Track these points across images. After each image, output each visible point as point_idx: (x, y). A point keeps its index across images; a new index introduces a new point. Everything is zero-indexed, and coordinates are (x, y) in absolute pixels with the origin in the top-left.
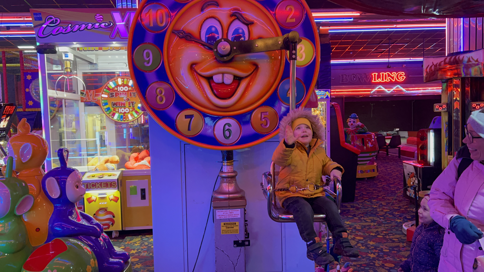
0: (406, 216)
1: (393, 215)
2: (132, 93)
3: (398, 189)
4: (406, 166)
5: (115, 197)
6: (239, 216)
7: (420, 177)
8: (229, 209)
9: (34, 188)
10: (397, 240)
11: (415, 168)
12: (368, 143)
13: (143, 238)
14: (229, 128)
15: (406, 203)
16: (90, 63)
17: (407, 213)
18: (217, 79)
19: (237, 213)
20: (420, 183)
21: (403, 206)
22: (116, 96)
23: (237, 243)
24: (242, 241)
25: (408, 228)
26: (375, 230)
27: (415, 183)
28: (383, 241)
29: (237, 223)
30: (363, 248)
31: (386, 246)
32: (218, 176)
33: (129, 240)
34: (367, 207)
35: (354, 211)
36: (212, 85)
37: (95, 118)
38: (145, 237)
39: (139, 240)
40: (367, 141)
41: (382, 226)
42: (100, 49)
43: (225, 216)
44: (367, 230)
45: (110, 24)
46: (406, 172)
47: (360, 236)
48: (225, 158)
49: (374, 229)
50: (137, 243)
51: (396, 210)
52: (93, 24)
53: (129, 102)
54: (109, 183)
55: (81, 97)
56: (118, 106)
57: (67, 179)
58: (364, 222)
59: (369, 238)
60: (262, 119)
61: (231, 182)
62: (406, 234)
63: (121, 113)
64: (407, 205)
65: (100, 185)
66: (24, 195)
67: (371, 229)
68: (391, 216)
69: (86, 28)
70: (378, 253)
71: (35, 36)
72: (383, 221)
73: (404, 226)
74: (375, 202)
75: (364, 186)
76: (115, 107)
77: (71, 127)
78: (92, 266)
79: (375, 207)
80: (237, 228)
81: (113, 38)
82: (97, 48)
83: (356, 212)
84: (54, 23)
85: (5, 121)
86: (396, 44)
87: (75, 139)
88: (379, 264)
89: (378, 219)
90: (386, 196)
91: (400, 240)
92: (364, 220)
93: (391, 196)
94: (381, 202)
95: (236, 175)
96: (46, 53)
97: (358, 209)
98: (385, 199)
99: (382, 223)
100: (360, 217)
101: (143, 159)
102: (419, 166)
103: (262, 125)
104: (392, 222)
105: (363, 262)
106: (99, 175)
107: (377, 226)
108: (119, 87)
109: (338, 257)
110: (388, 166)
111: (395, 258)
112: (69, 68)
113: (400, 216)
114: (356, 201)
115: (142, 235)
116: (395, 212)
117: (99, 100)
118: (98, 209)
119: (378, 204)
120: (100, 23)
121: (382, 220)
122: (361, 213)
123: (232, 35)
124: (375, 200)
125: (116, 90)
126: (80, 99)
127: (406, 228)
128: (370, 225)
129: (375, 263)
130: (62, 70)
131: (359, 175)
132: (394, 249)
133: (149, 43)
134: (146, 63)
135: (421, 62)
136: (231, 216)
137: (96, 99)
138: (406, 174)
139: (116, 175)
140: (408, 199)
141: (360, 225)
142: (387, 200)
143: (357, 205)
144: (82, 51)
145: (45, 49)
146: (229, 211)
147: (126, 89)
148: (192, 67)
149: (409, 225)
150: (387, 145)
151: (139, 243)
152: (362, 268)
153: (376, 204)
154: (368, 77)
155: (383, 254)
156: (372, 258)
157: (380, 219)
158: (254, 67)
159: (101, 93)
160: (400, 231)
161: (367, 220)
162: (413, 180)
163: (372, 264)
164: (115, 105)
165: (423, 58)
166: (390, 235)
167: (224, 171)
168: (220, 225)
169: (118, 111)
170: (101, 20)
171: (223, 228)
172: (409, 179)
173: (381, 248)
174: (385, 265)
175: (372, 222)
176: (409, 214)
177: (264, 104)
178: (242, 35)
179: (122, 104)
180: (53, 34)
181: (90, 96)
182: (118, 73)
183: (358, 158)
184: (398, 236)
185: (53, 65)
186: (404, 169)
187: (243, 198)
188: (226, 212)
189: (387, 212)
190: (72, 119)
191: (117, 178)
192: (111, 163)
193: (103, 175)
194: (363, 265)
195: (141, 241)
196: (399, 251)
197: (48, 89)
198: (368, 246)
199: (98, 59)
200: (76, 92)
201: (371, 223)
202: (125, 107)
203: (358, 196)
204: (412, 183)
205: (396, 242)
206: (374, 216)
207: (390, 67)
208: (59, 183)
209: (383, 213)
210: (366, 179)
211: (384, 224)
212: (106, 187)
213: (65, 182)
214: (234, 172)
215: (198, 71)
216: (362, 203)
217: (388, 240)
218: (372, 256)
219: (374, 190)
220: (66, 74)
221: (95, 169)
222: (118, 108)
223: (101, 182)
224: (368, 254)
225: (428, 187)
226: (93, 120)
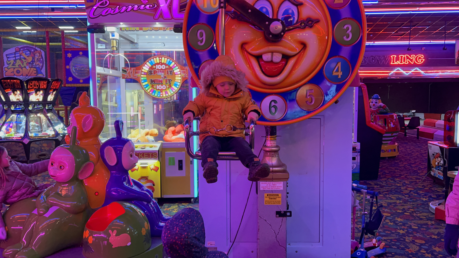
0: (430, 196)
1: (418, 193)
2: (169, 71)
3: (420, 169)
4: (431, 147)
5: (156, 167)
6: (282, 189)
7: (446, 158)
8: (273, 181)
9: (93, 155)
10: (425, 218)
11: (441, 148)
12: (390, 124)
13: (180, 205)
14: (275, 104)
15: (430, 182)
16: (131, 42)
17: (431, 192)
18: (266, 57)
19: (280, 185)
20: (446, 163)
21: (427, 185)
22: (154, 74)
23: (280, 214)
24: (284, 211)
25: (436, 207)
26: (402, 208)
27: (441, 163)
28: (410, 218)
29: (280, 195)
30: (392, 224)
31: (415, 223)
32: (262, 149)
33: (167, 207)
34: (390, 185)
35: (378, 189)
36: (261, 63)
37: (133, 94)
38: (181, 205)
39: (176, 207)
40: (390, 121)
41: (407, 204)
42: (141, 29)
43: (268, 188)
44: (393, 207)
45: (155, 6)
46: (431, 152)
47: (387, 212)
48: (269, 133)
49: (400, 206)
50: (174, 210)
51: (420, 189)
52: (139, 6)
53: (166, 80)
54: (150, 154)
55: (122, 74)
56: (156, 83)
57: (122, 148)
58: (390, 199)
59: (396, 215)
60: (307, 96)
61: (274, 156)
62: (434, 213)
63: (158, 89)
64: (430, 185)
65: (142, 155)
66: (86, 162)
67: (397, 206)
68: (416, 195)
69: (133, 9)
70: (407, 229)
71: (87, 17)
72: (409, 199)
73: (431, 204)
74: (398, 180)
75: (385, 165)
76: (153, 84)
77: (112, 101)
78: (146, 229)
79: (399, 185)
80: (280, 199)
81: (156, 20)
82: (138, 28)
83: (380, 190)
84: (104, 4)
85: (52, 94)
86: (417, 26)
87: (117, 112)
88: (409, 240)
89: (403, 197)
90: (408, 176)
91: (427, 218)
92: (389, 197)
93: (414, 176)
94: (404, 181)
95: (279, 150)
96: (96, 33)
97: (382, 187)
98: (408, 179)
99: (407, 201)
100: (385, 194)
101: (179, 133)
102: (446, 146)
103: (308, 103)
104: (418, 200)
105: (393, 237)
106: (141, 146)
107: (403, 204)
108: (157, 65)
109: (374, 231)
110: (407, 146)
111: (425, 235)
112: (116, 47)
113: (425, 195)
114: (378, 179)
115: (179, 203)
116: (420, 191)
117: (139, 77)
118: (140, 177)
119: (401, 183)
120: (146, 5)
121: (407, 198)
122: (386, 191)
123: (282, 16)
124: (398, 179)
125: (154, 68)
126: (121, 76)
127: (434, 207)
128: (396, 203)
129: (406, 239)
130: (106, 48)
131: (382, 155)
132: (423, 226)
133: (203, 24)
134: (199, 43)
135: (453, 45)
136: (274, 188)
137: (136, 76)
138: (431, 154)
139: (157, 146)
140: (431, 179)
141: (385, 202)
142: (409, 179)
143: (381, 183)
144: (124, 31)
145: (95, 29)
146: (272, 183)
147: (163, 67)
148: (243, 46)
149: (435, 204)
150: (406, 126)
151: (177, 210)
152: (392, 243)
153: (400, 183)
154: (387, 59)
155: (412, 230)
156: (402, 234)
157: (405, 197)
158: (302, 46)
159: (141, 71)
160: (427, 209)
161: (392, 198)
162: (438, 160)
163: (403, 239)
164: (153, 82)
165: (455, 41)
166: (417, 212)
167: (268, 145)
168: (264, 195)
169: (156, 88)
170: (146, 2)
171: (267, 199)
172: (434, 159)
173: (409, 225)
174: (416, 241)
175: (397, 199)
176: (434, 193)
177: (310, 82)
178: (291, 15)
179: (159, 81)
180: (102, 15)
181: (130, 73)
182: (154, 52)
183: (383, 138)
184: (425, 214)
185: (98, 44)
186: (429, 150)
187: (285, 171)
188: (270, 184)
189: (412, 190)
190: (113, 94)
191: (158, 150)
192: (151, 136)
193: (145, 146)
194: (393, 240)
195: (178, 208)
196: (428, 228)
197: (97, 66)
198: (396, 222)
199: (138, 39)
200: (119, 69)
201: (396, 201)
202: (162, 84)
203: (380, 174)
204: (437, 163)
205: (424, 220)
206: (399, 194)
207: (410, 50)
208: (116, 152)
209: (407, 192)
210: (387, 158)
211: (410, 202)
212: (148, 158)
213: (121, 151)
214: (277, 146)
215: (249, 51)
216: (385, 181)
217: (416, 218)
218: (401, 232)
219: (396, 169)
220: (113, 52)
221: (137, 140)
222: (156, 85)
223: (144, 153)
224: (398, 230)
225: (456, 167)
226: (131, 96)
